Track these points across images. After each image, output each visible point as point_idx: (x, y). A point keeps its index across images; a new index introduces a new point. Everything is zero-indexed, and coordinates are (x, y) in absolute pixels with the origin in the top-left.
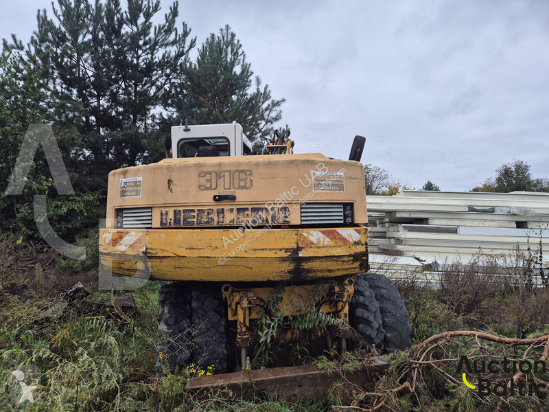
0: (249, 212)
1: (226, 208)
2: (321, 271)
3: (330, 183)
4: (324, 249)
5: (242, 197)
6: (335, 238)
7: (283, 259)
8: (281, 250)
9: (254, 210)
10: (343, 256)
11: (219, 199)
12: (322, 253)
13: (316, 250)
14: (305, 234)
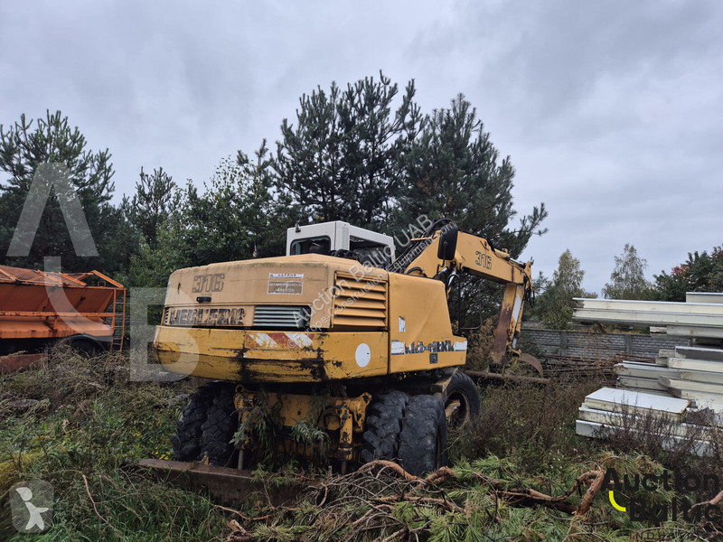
0: (217, 313)
1: (205, 308)
2: (268, 375)
3: (287, 285)
4: (269, 353)
5: (216, 298)
6: (283, 342)
7: (232, 360)
8: (231, 350)
9: (221, 311)
10: (289, 361)
11: (200, 300)
12: (266, 356)
13: (261, 352)
14: (252, 336)
